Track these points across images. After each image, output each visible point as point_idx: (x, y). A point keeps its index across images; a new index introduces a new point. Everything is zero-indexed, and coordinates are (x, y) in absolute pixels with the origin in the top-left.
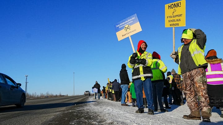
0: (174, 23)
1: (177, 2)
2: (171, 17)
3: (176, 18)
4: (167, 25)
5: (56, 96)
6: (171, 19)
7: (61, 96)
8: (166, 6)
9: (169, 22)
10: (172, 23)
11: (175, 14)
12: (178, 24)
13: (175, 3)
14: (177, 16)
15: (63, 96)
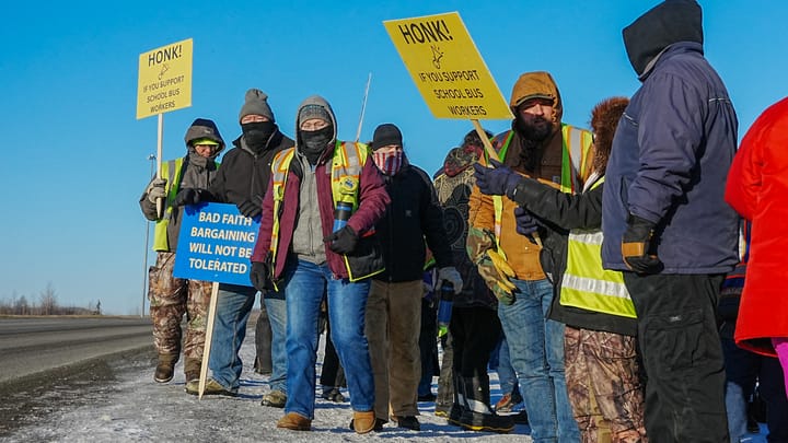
0: (163, 101)
1: (171, 46)
2: (154, 86)
3: (167, 89)
4: (143, 110)
5: (22, 310)
6: (155, 92)
7: (51, 310)
8: (143, 58)
9: (149, 100)
10: (156, 103)
11: (164, 79)
12: (171, 104)
13: (167, 48)
14: (171, 81)
15: (70, 312)
